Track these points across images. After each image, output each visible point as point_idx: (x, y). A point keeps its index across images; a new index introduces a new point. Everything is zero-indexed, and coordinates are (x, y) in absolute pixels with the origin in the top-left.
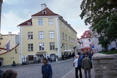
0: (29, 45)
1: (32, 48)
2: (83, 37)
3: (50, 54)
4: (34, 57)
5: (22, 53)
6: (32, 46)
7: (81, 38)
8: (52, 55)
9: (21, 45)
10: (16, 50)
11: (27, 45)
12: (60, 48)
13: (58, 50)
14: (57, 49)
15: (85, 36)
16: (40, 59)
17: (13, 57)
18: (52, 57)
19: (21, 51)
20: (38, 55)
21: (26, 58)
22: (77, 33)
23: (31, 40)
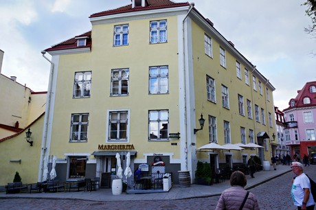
0: (75, 117)
1: (84, 128)
2: (297, 104)
3: (146, 155)
4: (88, 162)
5: (48, 147)
6: (87, 121)
7: (290, 108)
8: (154, 160)
9: (48, 118)
10: (29, 133)
11: (70, 119)
12: (190, 131)
13: (182, 142)
14: (177, 136)
15: (307, 101)
16: (109, 171)
17: (18, 160)
18: (155, 170)
19: (46, 137)
20: (101, 158)
21: (54, 165)
22: (273, 89)
23: (82, 100)
